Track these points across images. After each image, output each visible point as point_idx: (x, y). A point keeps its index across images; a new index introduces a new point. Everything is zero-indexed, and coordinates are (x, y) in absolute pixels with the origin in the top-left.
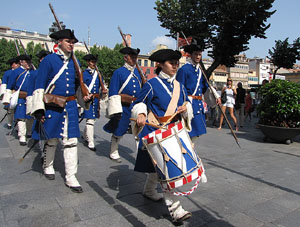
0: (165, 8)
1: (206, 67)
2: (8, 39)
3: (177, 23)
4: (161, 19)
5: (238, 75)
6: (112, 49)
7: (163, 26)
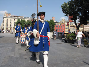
0: (64, 7)
1: (78, 25)
2: (23, 19)
3: (68, 12)
4: (63, 11)
5: (86, 27)
6: (49, 21)
7: (64, 13)
